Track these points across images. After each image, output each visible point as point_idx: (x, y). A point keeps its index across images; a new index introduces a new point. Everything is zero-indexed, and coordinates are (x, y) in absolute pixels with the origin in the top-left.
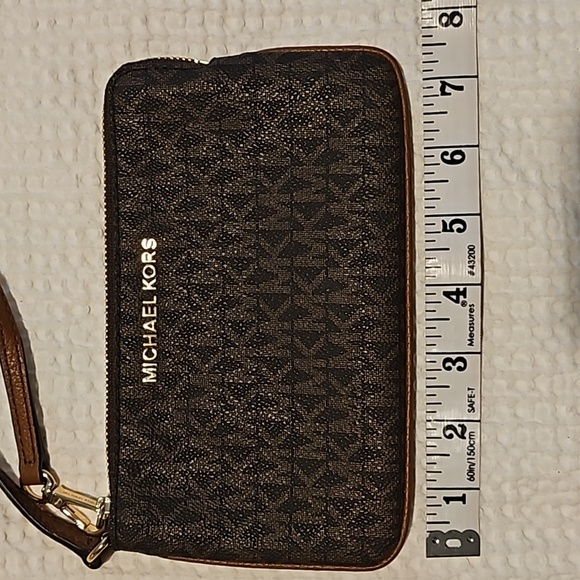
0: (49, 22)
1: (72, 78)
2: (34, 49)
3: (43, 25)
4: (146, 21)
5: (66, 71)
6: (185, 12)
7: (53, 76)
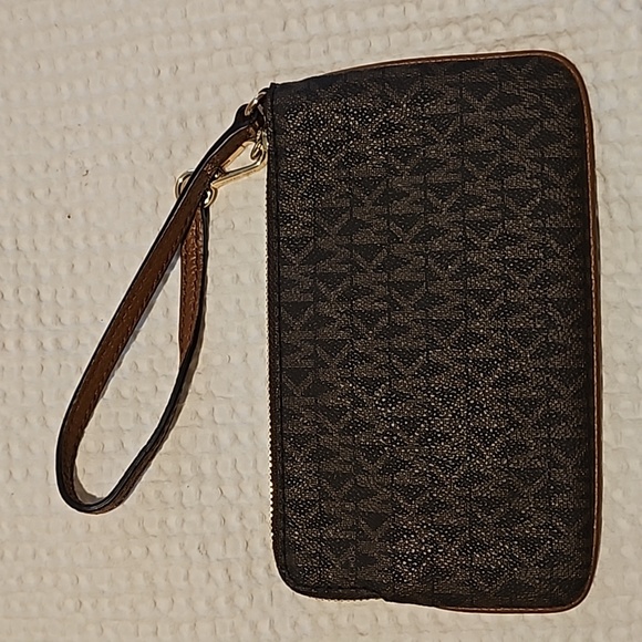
0: (171, 68)
1: (201, 125)
2: (159, 98)
3: (165, 72)
4: (269, 57)
5: (194, 119)
6: (308, 41)
7: (182, 124)
